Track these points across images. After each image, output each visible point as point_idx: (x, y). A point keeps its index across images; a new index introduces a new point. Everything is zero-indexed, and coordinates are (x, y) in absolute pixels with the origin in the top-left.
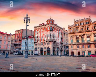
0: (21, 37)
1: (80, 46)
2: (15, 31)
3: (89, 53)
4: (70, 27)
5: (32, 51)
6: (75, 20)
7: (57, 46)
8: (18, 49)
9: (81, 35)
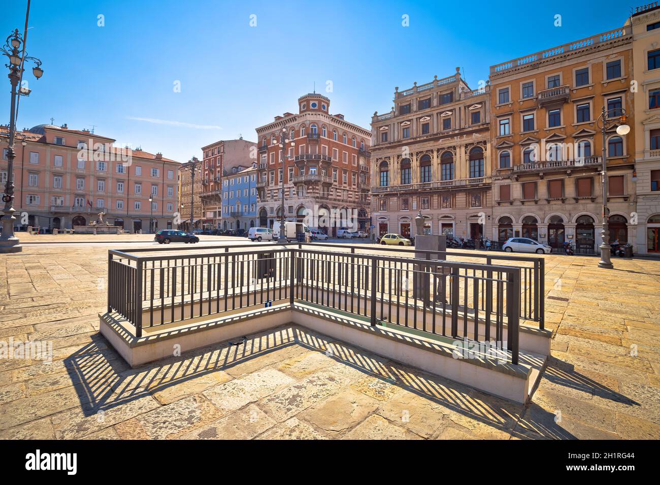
0: (221, 168)
1: (414, 202)
2: (204, 149)
3: (447, 229)
4: (377, 120)
5: (252, 221)
6: (397, 88)
7: (341, 203)
8: (212, 213)
9: (417, 154)
